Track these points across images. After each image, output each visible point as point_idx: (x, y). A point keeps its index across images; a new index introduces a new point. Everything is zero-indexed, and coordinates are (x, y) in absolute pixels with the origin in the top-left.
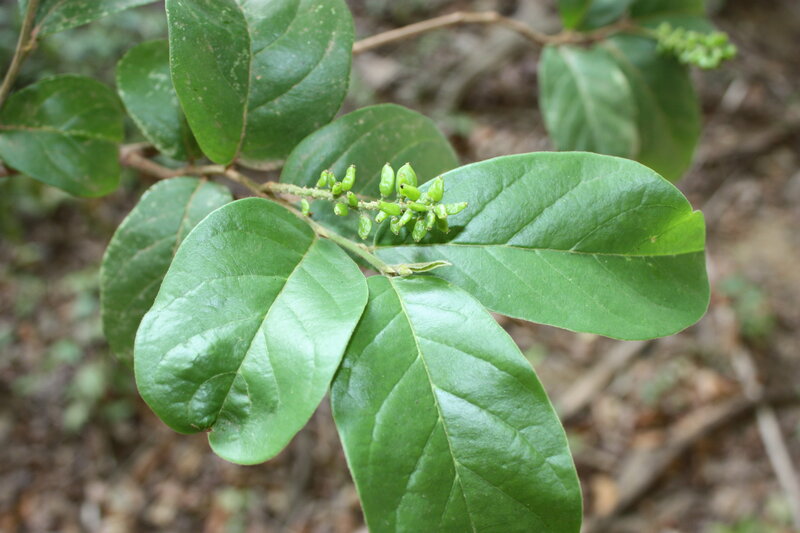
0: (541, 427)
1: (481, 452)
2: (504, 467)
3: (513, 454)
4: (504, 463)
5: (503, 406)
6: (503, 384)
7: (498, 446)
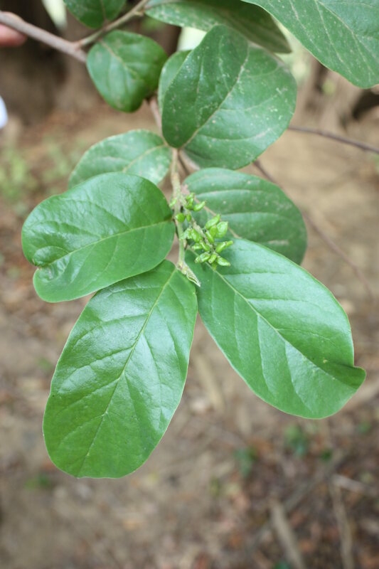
0: (171, 390)
1: (137, 378)
2: (141, 393)
3: (149, 391)
4: (143, 391)
5: (163, 366)
6: (171, 357)
7: (146, 382)
